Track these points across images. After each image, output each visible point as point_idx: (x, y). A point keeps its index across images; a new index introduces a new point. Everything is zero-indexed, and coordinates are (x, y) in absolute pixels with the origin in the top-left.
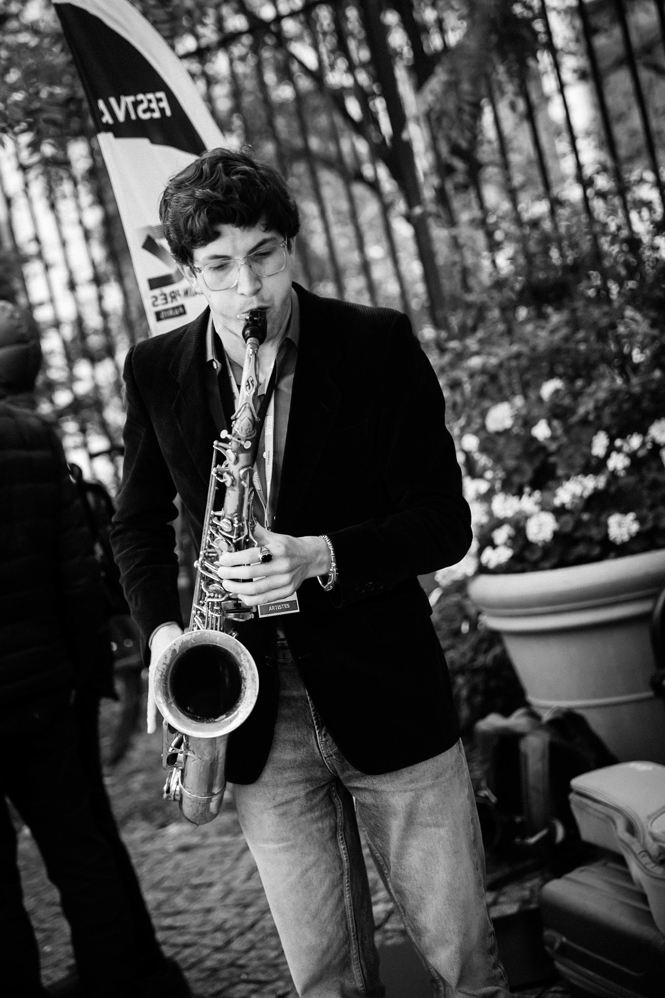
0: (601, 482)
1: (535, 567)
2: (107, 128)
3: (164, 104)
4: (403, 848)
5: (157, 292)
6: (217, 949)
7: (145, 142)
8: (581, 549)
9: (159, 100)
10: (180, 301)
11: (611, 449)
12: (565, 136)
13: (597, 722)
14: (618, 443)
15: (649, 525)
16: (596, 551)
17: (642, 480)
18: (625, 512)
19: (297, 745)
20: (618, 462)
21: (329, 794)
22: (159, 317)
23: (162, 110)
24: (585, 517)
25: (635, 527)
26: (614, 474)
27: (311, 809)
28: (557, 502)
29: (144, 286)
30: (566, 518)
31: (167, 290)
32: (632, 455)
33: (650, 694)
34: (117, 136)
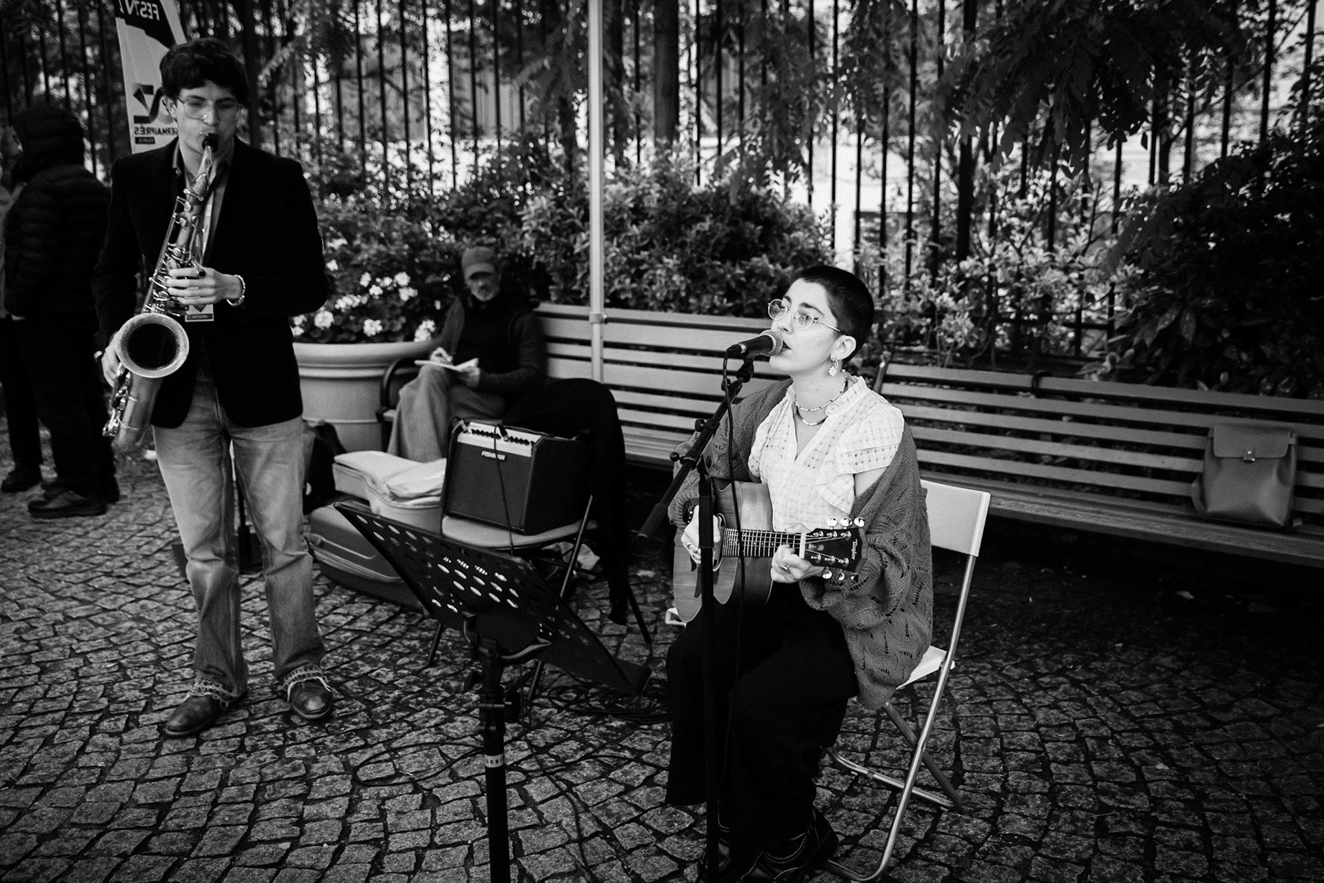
0: (365, 300)
1: (315, 341)
2: (122, 16)
3: (156, 12)
4: (261, 473)
5: (138, 126)
6: (79, 536)
7: (141, 32)
8: (344, 336)
9: (153, 9)
10: (152, 135)
11: (373, 282)
12: (379, 105)
13: (340, 433)
14: (378, 280)
15: (387, 328)
16: (354, 338)
17: (386, 303)
18: (375, 319)
19: (204, 410)
20: (376, 291)
21: (219, 439)
22: (138, 141)
23: (154, 15)
24: (352, 318)
25: (380, 328)
26: (371, 297)
27: (208, 447)
28: (337, 306)
29: (131, 120)
30: (339, 317)
31: (146, 126)
32: (384, 289)
33: (375, 420)
34: (127, 23)
